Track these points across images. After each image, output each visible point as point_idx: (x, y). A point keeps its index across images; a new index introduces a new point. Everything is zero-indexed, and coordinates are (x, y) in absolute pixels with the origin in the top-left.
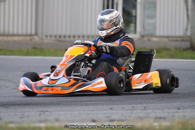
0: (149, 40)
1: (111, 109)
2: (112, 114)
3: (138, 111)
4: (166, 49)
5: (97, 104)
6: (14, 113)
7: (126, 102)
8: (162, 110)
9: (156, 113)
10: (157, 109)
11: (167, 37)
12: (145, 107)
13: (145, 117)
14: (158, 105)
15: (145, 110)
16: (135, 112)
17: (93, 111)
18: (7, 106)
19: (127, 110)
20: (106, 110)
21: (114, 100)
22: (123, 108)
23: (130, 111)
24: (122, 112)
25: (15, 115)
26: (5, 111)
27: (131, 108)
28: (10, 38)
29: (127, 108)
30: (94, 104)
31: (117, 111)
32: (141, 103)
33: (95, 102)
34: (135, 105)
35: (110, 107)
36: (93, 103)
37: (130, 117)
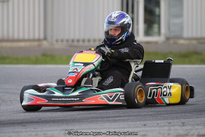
0: (175, 43)
1: (145, 125)
2: (147, 131)
3: (176, 127)
4: (196, 53)
5: (127, 120)
6: (35, 133)
7: (159, 117)
8: (204, 126)
9: (197, 129)
10: (198, 125)
11: (197, 39)
12: (184, 123)
13: (187, 135)
14: (198, 120)
15: (183, 125)
16: (172, 128)
17: (124, 128)
18: (24, 124)
19: (163, 126)
20: (138, 127)
21: (145, 115)
22: (158, 124)
23: (167, 128)
24: (158, 128)
25: (37, 135)
26: (24, 130)
27: (167, 124)
28: (15, 44)
29: (162, 124)
30: (123, 120)
31: (153, 128)
32: (177, 118)
33: (124, 118)
34: (171, 121)
35: (142, 122)
36: (121, 118)
37: (169, 134)
